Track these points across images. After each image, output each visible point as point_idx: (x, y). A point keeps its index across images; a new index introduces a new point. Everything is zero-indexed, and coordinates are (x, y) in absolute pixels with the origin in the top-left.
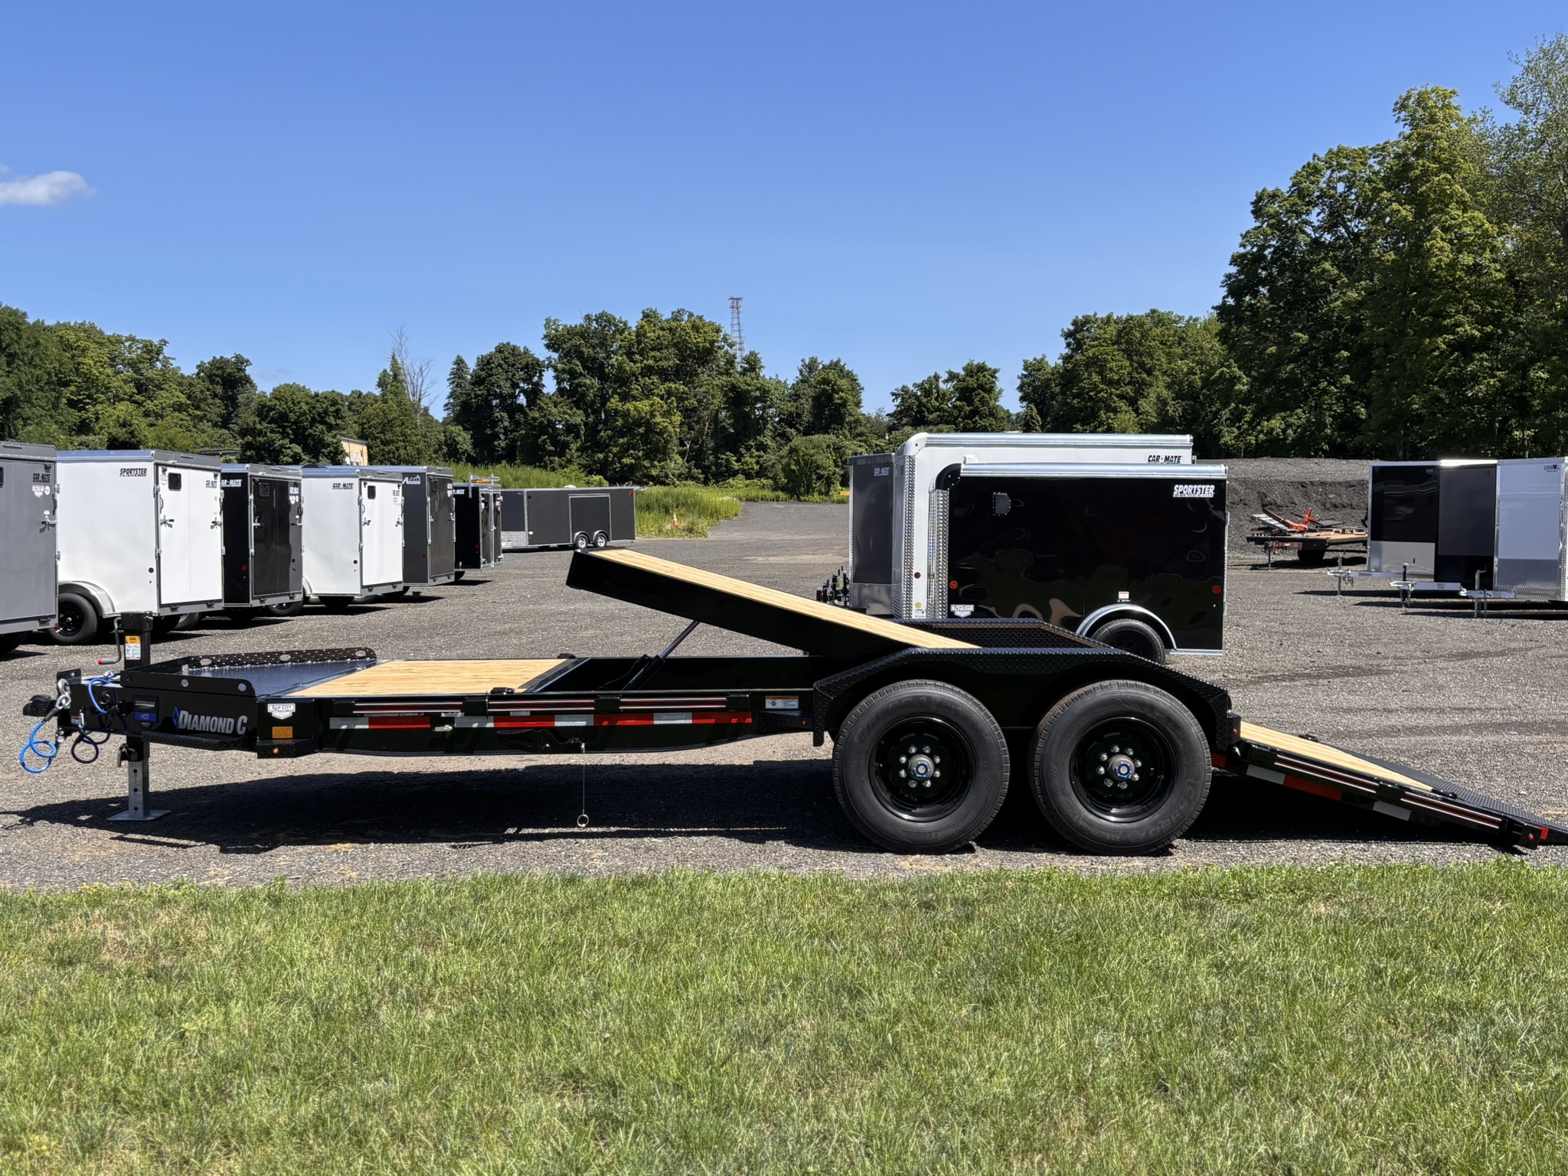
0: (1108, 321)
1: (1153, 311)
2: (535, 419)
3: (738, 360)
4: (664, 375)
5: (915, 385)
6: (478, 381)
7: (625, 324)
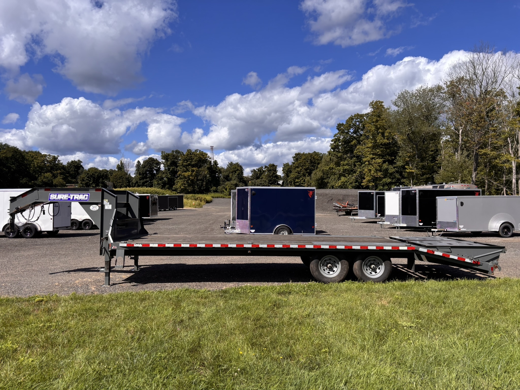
0: (304, 154)
1: (315, 152)
2: (158, 177)
3: (212, 162)
4: (193, 166)
5: (257, 169)
6: (144, 166)
7: (183, 153)
